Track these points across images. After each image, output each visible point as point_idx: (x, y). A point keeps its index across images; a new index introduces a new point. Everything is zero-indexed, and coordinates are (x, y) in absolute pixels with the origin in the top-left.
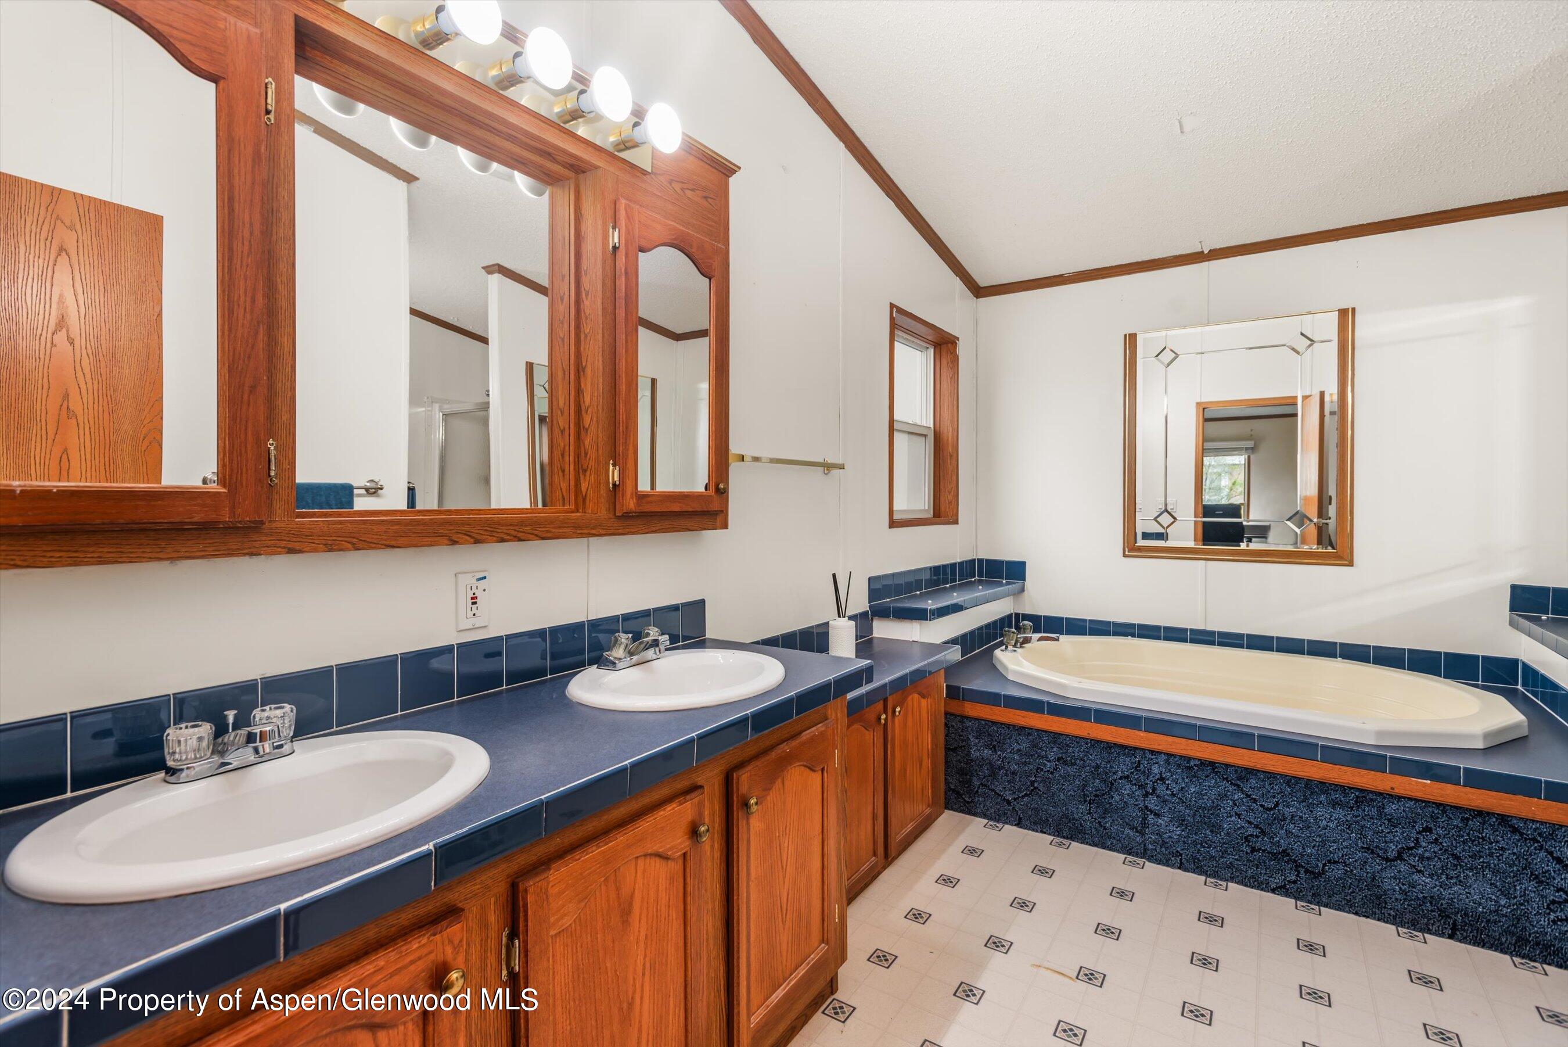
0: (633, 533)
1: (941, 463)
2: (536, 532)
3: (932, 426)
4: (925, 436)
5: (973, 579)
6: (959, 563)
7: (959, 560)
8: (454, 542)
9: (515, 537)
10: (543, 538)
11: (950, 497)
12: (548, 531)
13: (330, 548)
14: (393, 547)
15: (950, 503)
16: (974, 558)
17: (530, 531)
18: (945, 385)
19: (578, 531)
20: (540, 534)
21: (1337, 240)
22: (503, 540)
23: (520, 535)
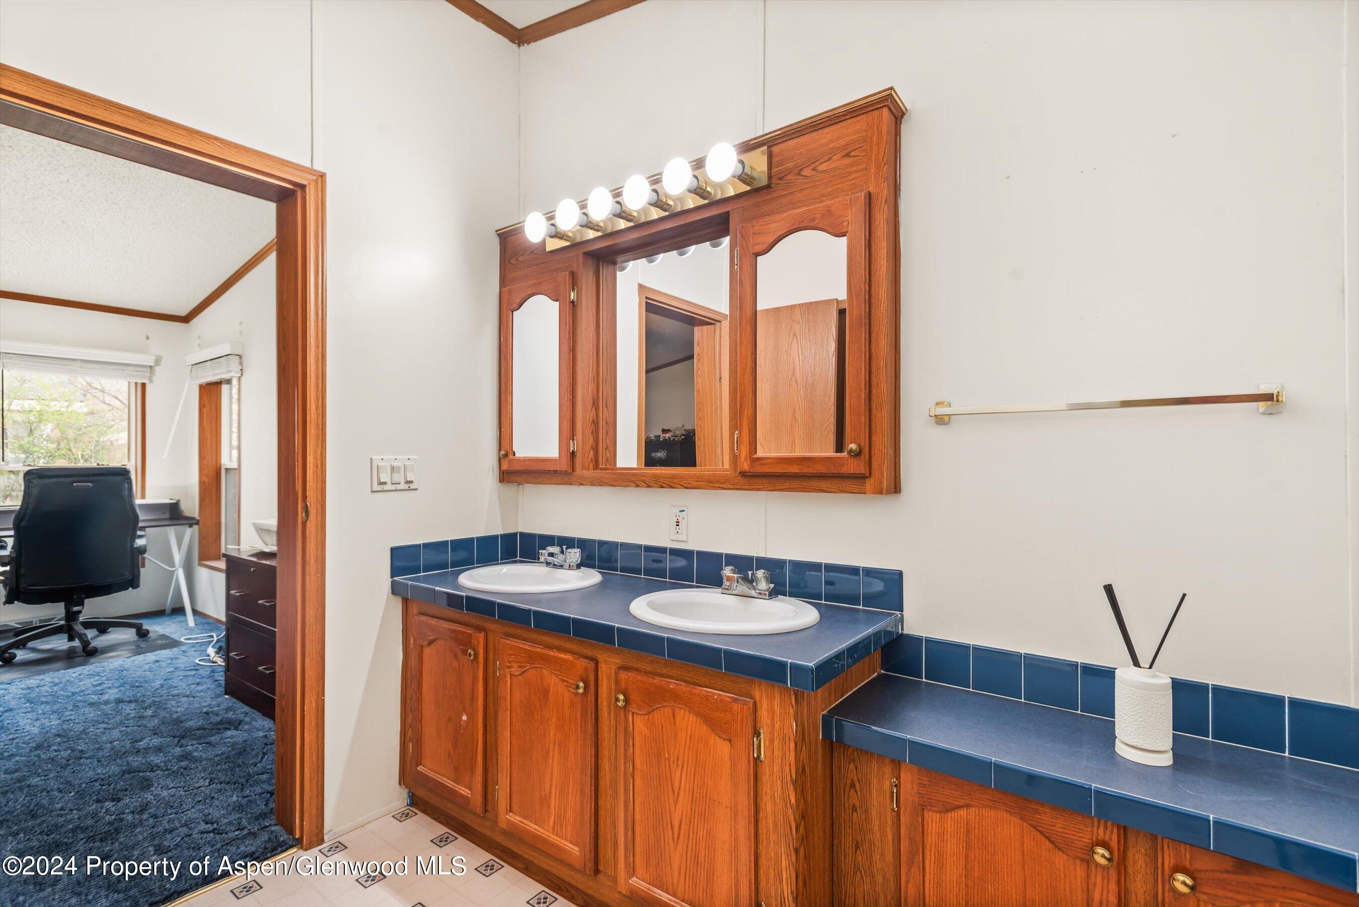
0: (759, 490)
2: (681, 483)
8: (638, 486)
9: (669, 485)
10: (686, 488)
12: (689, 483)
13: (592, 484)
14: (613, 486)
17: (678, 482)
19: (711, 485)
20: (684, 485)
22: (662, 487)
23: (672, 484)
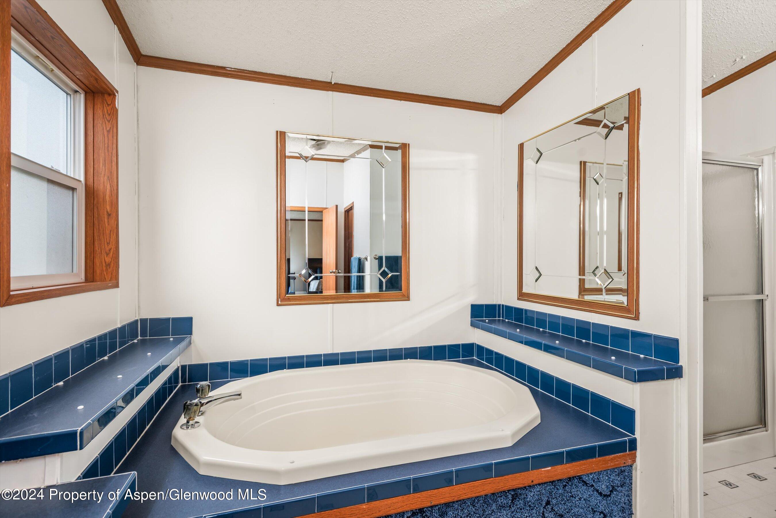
1: (96, 222)
3: (82, 179)
4: (73, 189)
5: (136, 341)
6: (120, 328)
7: (119, 326)
11: (108, 260)
15: (108, 265)
16: (136, 319)
18: (99, 138)
21: (401, 100)
